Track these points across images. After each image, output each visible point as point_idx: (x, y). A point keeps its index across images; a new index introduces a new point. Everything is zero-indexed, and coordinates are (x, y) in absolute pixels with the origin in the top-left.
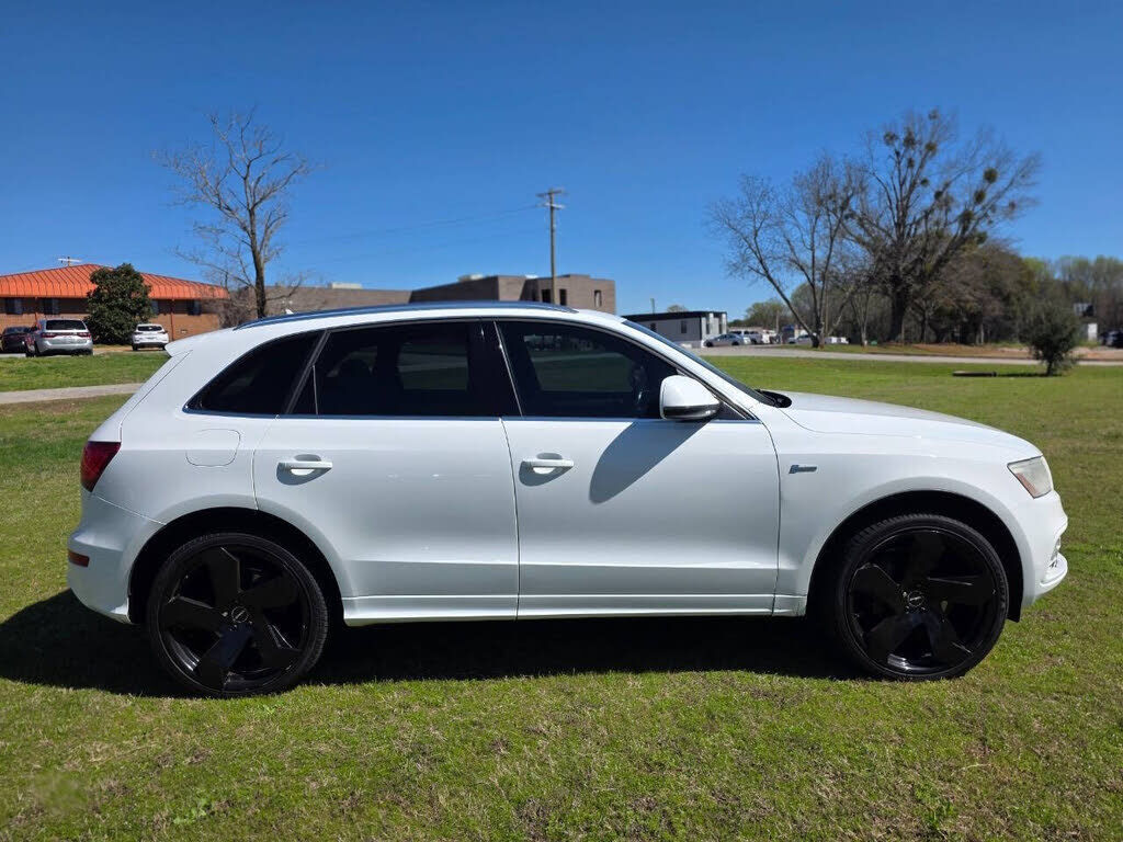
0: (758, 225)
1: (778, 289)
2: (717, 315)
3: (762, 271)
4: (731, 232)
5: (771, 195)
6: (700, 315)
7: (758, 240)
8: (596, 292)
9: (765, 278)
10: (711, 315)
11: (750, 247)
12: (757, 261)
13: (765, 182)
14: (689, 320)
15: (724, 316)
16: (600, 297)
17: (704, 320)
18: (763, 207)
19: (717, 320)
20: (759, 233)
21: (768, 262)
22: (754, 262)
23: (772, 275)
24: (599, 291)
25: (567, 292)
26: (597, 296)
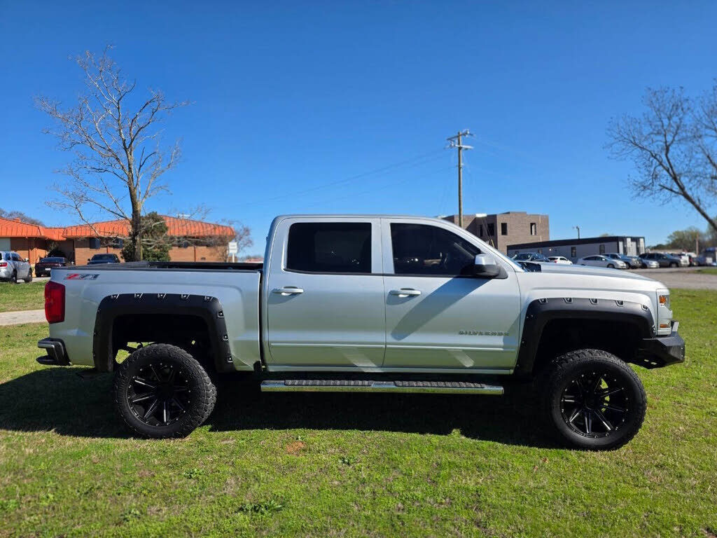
0: (669, 139)
1: (698, 208)
2: (636, 240)
3: (676, 188)
4: (637, 151)
5: (685, 106)
6: (616, 239)
7: (669, 155)
8: (532, 224)
9: (682, 197)
10: (629, 240)
11: (661, 164)
12: (670, 178)
13: (678, 91)
14: (606, 244)
15: (642, 240)
16: (535, 228)
17: (621, 244)
18: (675, 119)
19: (634, 244)
20: (670, 148)
21: (684, 180)
22: (666, 179)
23: (689, 193)
24: (534, 224)
25: (508, 225)
26: (533, 227)
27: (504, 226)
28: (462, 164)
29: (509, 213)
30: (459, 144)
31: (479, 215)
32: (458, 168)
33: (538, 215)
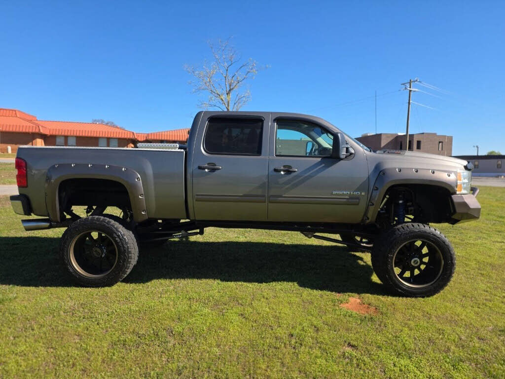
8: (440, 142)
24: (442, 142)
25: (422, 142)
26: (440, 144)
27: (419, 143)
28: (411, 102)
29: (423, 133)
30: (410, 88)
31: (400, 134)
32: (407, 104)
33: (446, 136)
